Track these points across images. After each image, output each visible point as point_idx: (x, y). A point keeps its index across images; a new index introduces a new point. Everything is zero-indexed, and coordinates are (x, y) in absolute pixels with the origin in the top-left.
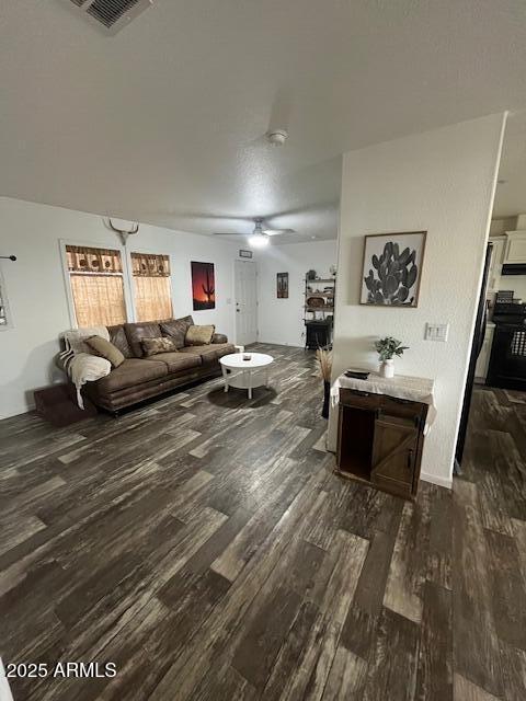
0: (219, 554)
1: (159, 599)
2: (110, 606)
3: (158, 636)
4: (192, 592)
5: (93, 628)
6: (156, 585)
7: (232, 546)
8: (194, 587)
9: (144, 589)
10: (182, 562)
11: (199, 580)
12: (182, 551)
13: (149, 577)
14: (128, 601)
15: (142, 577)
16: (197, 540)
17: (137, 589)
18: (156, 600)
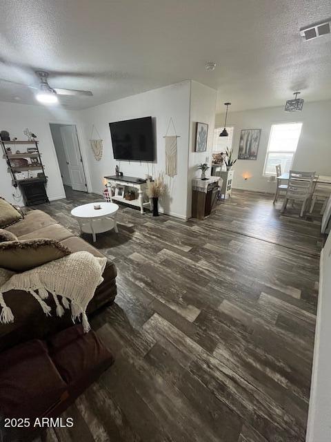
0: (184, 319)
1: (214, 351)
2: (222, 387)
3: (233, 347)
4: (208, 332)
5: (238, 396)
6: (205, 355)
7: (178, 311)
8: (205, 330)
9: (208, 364)
10: (189, 341)
11: (200, 328)
12: (180, 342)
13: (200, 362)
14: (217, 374)
15: (200, 368)
16: (173, 332)
17: (208, 370)
18: (214, 353)
